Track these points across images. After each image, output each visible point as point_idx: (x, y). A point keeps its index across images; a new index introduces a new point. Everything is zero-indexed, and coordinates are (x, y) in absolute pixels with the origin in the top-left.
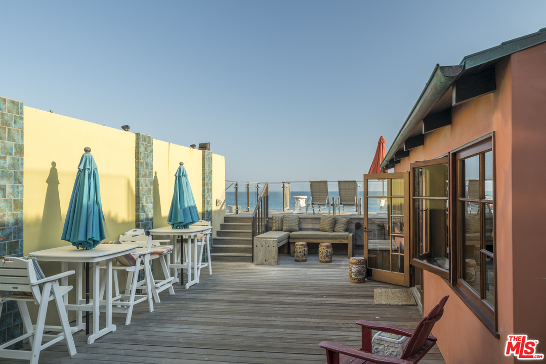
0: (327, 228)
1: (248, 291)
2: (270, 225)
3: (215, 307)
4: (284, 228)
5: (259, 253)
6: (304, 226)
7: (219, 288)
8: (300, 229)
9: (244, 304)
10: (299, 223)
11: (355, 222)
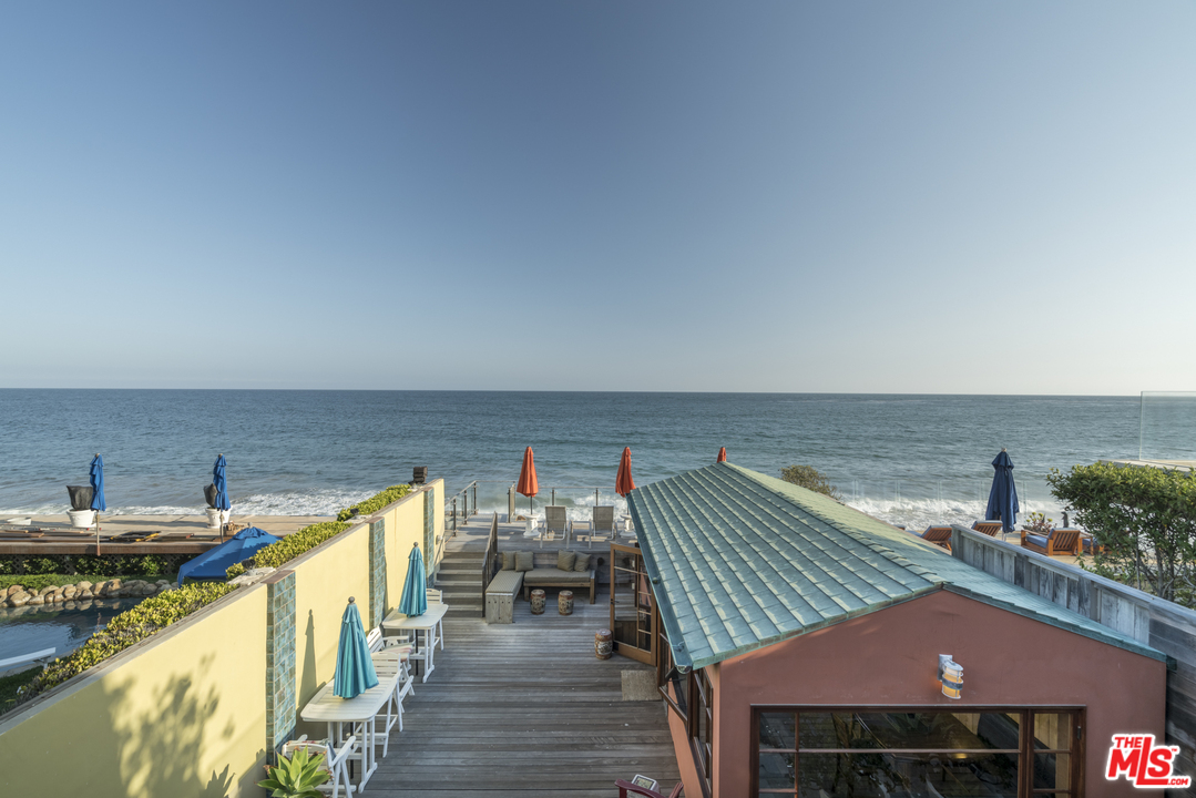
0: (567, 567)
1: (493, 683)
2: (500, 561)
3: (466, 716)
4: (517, 567)
5: (492, 610)
6: (540, 562)
7: (460, 680)
8: (535, 566)
9: (493, 710)
10: (534, 558)
11: (597, 557)
